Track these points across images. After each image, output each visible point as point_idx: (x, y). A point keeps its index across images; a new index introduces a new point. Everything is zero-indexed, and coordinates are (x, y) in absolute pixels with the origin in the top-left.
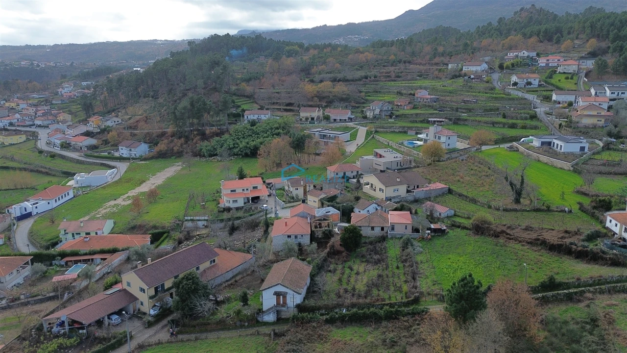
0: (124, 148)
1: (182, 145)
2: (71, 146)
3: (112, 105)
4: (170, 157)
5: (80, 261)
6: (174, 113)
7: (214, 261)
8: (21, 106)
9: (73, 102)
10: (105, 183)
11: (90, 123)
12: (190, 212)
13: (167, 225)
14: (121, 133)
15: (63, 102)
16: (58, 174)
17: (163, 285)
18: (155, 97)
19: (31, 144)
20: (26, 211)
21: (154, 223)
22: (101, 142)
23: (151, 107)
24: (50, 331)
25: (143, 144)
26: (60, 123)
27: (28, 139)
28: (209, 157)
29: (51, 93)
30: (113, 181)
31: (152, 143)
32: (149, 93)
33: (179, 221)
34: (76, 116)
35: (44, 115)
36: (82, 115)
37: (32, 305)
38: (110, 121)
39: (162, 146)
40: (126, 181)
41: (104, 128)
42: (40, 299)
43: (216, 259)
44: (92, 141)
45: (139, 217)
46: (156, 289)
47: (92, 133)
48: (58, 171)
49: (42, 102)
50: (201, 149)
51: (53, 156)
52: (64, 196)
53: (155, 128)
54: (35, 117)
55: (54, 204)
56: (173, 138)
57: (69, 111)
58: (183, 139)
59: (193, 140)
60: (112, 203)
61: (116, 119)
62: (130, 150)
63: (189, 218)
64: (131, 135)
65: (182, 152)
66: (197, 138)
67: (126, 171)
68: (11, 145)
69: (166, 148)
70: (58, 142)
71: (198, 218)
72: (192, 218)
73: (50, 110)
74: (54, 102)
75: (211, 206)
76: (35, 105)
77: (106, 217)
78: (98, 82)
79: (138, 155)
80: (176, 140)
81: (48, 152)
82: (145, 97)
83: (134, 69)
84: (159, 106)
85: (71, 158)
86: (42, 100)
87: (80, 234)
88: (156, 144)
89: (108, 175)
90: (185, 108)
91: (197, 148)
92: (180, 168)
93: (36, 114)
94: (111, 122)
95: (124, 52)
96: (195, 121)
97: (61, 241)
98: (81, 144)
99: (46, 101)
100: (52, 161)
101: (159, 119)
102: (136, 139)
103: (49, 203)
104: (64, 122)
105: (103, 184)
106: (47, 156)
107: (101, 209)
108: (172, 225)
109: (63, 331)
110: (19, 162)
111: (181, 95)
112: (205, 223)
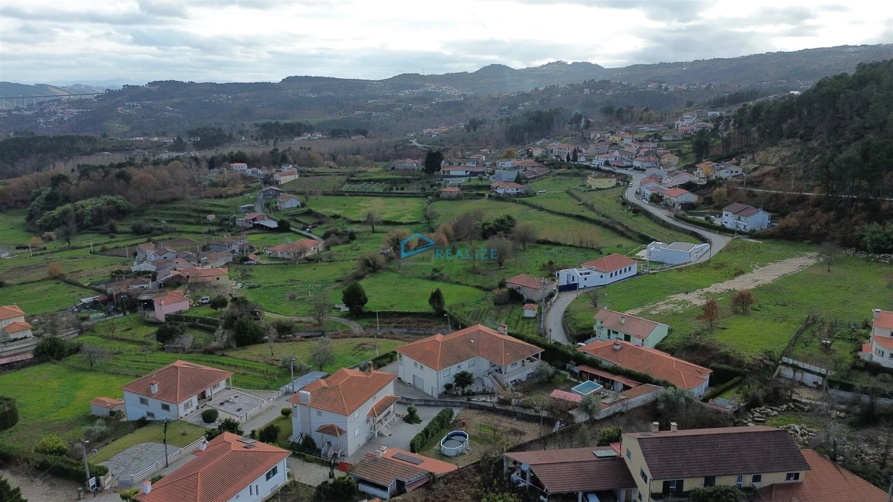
0: (730, 214)
1: (827, 223)
2: (662, 200)
3: (736, 146)
4: (801, 240)
5: (597, 377)
6: (827, 167)
7: (797, 477)
8: (625, 141)
9: (688, 139)
10: (685, 263)
11: (698, 171)
12: (798, 350)
13: (748, 360)
14: (734, 190)
15: (675, 139)
16: (634, 236)
17: (680, 483)
18: (805, 138)
19: (618, 191)
20: (573, 280)
21: (727, 349)
22: (702, 201)
23: (795, 153)
24: (509, 475)
25: (761, 212)
26: (661, 167)
27: (618, 185)
28: (875, 253)
29: (666, 125)
30: (699, 262)
31: (777, 212)
32: (798, 131)
33: (771, 360)
34: (685, 159)
35: (647, 154)
36: (692, 158)
37: (518, 418)
38: (725, 170)
39: (791, 220)
40: (716, 267)
41: (713, 180)
42: (529, 416)
43: (802, 474)
44: (691, 198)
45: (707, 333)
46: (666, 485)
47: (696, 185)
48: (635, 233)
49: (651, 136)
50: (862, 237)
51: (637, 211)
52: (623, 271)
53: (789, 189)
54: (636, 157)
55: (607, 280)
56: (816, 208)
57: (678, 151)
58: (832, 214)
59: (851, 216)
60: (681, 297)
61: (734, 168)
62: (739, 219)
63: (791, 361)
64: (748, 196)
65: (824, 235)
66: (859, 215)
67: (720, 251)
68: (598, 189)
69: (798, 224)
70: (649, 193)
71: (807, 366)
72: (795, 362)
73: (656, 148)
74: (664, 138)
75: (843, 350)
76: (641, 141)
77: (662, 318)
78: (729, 111)
79: (748, 229)
80: (819, 213)
81: (633, 205)
82: (788, 137)
83: (791, 92)
84: (808, 154)
85: (656, 217)
86: (651, 134)
87: (617, 333)
88: (783, 215)
89: (693, 252)
90: (848, 160)
91: (856, 233)
92: (812, 262)
93: (638, 152)
94: (727, 171)
95: (789, 66)
96: (865, 183)
97: (595, 336)
98: (675, 199)
99: (656, 136)
100: (634, 218)
101: (801, 173)
102: (754, 202)
103: (602, 277)
104: (666, 166)
105: (682, 264)
106: (630, 210)
107: (661, 303)
108: (755, 363)
109: (522, 484)
110: (598, 213)
111: (852, 137)
112: (820, 380)
